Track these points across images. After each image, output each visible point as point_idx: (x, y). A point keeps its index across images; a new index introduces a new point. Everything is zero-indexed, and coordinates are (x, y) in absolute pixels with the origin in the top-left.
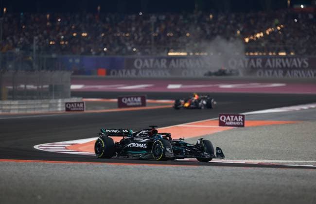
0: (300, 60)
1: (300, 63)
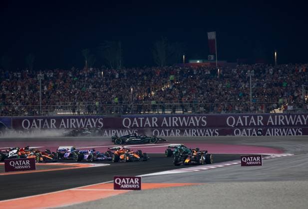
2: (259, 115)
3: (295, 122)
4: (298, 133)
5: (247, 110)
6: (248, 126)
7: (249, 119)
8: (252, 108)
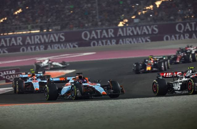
0: (57, 35)
1: (57, 38)
2: (109, 29)
3: (142, 32)
4: (146, 41)
5: (96, 25)
6: (101, 39)
7: (101, 33)
8: (100, 23)
